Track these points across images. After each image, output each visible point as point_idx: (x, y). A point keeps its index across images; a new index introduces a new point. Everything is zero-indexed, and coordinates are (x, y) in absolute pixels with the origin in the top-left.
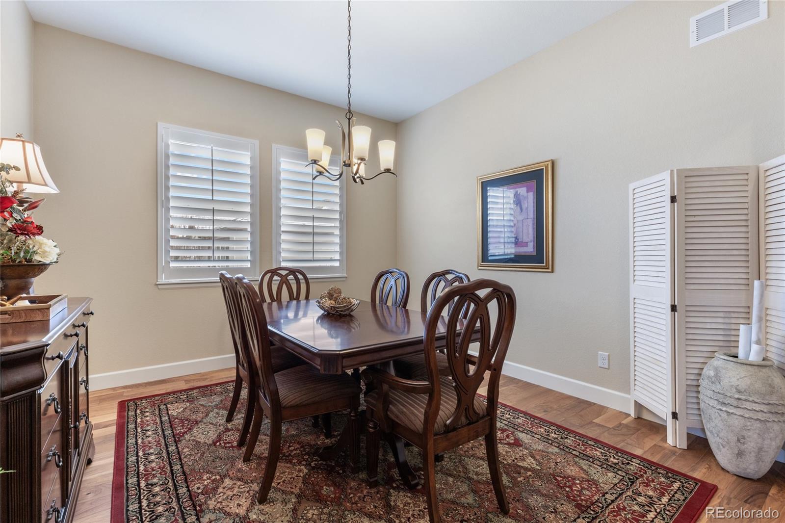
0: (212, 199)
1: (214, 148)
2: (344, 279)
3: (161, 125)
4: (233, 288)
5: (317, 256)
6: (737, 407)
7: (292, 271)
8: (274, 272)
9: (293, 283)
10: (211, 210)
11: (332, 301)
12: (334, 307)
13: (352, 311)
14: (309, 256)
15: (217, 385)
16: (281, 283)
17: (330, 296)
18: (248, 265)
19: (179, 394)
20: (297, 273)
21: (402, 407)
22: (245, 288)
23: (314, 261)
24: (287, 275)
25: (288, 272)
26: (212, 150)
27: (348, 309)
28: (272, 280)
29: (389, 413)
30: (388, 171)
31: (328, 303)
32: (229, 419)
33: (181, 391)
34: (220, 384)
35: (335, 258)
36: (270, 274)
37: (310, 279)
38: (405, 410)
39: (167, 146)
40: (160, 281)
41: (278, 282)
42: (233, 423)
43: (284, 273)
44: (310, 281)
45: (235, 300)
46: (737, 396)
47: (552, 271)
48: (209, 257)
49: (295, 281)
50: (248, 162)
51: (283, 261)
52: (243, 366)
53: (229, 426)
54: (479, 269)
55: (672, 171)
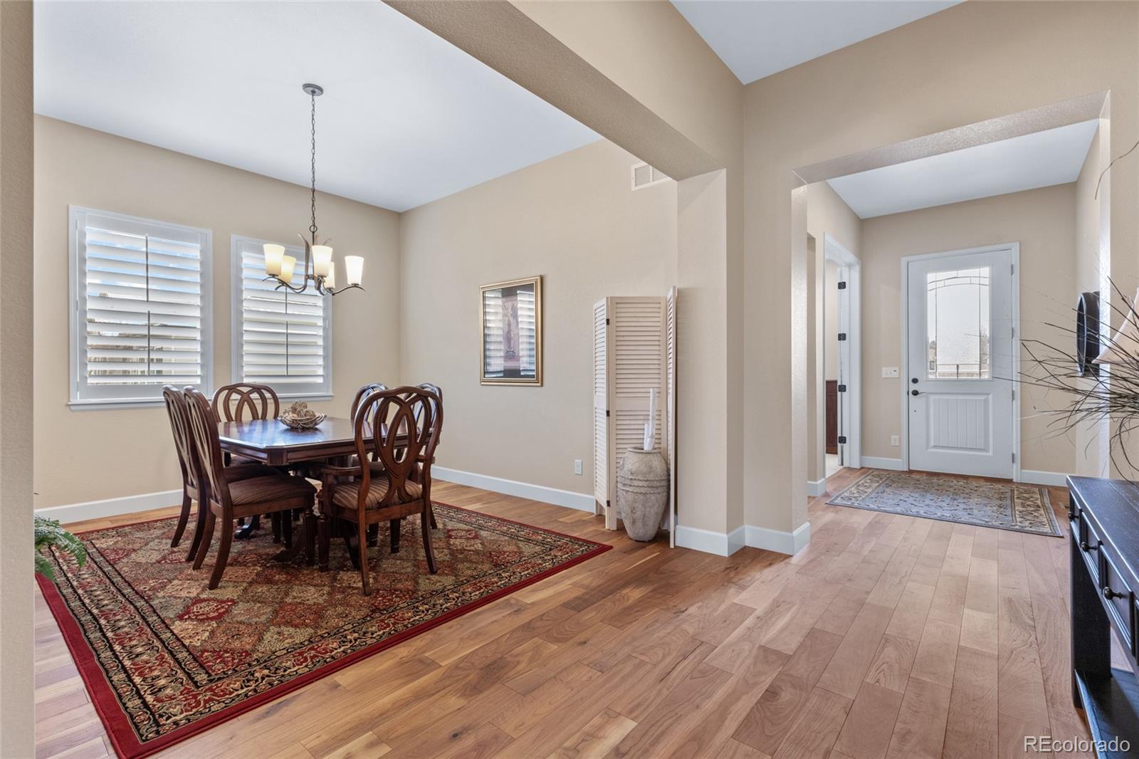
0: (148, 301)
1: (148, 238)
2: (330, 398)
3: (73, 208)
4: (180, 400)
5: (292, 371)
6: (631, 486)
7: (257, 389)
8: (232, 389)
9: (258, 404)
10: (145, 313)
11: (294, 415)
12: (296, 420)
13: (316, 424)
14: (283, 371)
15: (156, 521)
16: (242, 401)
17: (294, 410)
18: (198, 381)
19: (105, 532)
20: (263, 391)
21: (344, 494)
22: (195, 398)
23: (288, 376)
24: (251, 392)
25: (251, 389)
26: (147, 241)
27: (312, 422)
28: (229, 399)
29: (334, 500)
30: (356, 285)
31: (290, 416)
32: (175, 543)
33: (107, 529)
34: (161, 520)
35: (318, 374)
36: (227, 391)
37: (280, 398)
38: (346, 495)
39: (83, 235)
40: (73, 401)
41: (237, 402)
42: (180, 547)
43: (245, 390)
44: (280, 401)
45: (183, 413)
46: (630, 477)
47: (542, 385)
48: (143, 372)
49: (260, 401)
50: (197, 254)
51: (246, 376)
52: (192, 485)
53: (175, 549)
54: (482, 385)
55: (607, 298)
